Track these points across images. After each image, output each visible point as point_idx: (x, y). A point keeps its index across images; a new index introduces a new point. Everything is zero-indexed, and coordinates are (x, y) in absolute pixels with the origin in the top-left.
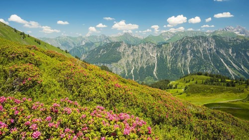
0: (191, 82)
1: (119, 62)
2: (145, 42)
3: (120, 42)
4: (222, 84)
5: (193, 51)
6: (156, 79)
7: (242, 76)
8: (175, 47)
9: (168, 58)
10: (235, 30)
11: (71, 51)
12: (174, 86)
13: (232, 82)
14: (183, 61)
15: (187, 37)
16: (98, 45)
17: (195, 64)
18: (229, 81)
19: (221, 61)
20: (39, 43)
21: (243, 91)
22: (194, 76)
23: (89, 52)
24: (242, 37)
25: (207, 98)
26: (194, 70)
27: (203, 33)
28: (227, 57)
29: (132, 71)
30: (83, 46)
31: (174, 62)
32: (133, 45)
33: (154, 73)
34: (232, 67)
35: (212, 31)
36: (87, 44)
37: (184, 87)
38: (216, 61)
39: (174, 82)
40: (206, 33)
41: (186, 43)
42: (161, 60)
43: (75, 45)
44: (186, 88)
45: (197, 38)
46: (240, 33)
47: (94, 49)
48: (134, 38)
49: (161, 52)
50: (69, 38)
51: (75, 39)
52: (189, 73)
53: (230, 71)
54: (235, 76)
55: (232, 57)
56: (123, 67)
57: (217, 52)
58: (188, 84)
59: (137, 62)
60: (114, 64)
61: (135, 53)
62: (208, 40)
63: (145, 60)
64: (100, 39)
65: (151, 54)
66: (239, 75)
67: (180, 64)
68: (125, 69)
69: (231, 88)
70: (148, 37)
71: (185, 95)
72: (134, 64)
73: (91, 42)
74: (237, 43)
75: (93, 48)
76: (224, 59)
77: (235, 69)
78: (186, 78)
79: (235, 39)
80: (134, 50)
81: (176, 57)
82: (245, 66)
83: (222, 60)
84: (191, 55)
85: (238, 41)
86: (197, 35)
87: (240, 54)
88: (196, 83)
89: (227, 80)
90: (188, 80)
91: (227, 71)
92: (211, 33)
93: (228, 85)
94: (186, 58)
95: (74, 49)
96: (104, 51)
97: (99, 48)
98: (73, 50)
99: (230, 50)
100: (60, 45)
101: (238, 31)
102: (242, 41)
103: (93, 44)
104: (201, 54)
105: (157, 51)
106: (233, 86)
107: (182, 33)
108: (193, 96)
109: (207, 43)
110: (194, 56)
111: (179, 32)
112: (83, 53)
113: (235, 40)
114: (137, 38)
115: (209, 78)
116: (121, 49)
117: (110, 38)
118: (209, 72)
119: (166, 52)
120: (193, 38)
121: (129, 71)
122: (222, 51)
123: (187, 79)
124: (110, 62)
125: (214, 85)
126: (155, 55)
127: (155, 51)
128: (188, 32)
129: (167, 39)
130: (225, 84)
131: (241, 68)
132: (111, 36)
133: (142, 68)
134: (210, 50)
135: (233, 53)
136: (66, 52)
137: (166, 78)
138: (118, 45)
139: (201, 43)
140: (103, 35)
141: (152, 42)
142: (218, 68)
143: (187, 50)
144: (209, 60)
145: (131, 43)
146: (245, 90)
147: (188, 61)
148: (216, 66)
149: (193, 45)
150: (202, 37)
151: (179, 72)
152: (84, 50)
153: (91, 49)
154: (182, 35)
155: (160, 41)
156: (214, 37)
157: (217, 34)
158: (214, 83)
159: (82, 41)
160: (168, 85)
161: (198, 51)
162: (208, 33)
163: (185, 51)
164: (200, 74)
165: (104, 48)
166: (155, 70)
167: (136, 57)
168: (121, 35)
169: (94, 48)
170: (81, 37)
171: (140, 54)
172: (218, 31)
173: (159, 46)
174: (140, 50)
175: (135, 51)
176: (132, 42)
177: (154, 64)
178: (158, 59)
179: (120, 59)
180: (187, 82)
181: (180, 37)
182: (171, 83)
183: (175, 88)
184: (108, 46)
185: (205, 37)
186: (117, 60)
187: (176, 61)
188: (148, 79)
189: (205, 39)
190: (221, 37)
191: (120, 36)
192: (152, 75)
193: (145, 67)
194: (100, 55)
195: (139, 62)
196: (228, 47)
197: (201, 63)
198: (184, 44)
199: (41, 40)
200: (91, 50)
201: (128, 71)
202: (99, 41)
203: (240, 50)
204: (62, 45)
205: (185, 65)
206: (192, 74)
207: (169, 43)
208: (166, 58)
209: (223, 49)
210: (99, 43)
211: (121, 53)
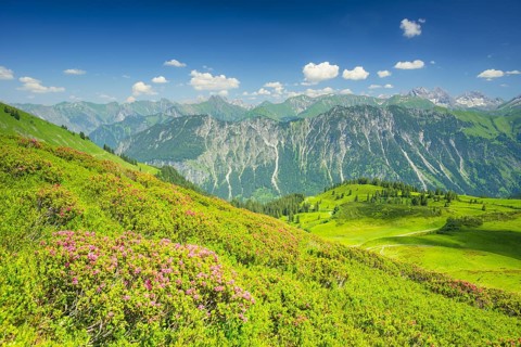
0: (345, 197)
1: (200, 158)
2: (256, 115)
3: (203, 116)
4: (404, 200)
5: (350, 136)
6: (276, 193)
7: (440, 185)
8: (316, 127)
9: (302, 149)
10: (432, 95)
11: (94, 133)
12: (312, 207)
13: (422, 197)
14: (331, 155)
15: (340, 108)
16: (153, 121)
17: (355, 162)
18: (417, 194)
19: (403, 156)
20: (15, 115)
21: (439, 214)
22: (352, 187)
23: (134, 137)
24: (443, 109)
25: (375, 228)
26: (352, 175)
27: (370, 99)
28: (415, 148)
29: (227, 177)
30: (121, 123)
31: (314, 158)
32: (230, 123)
33: (273, 181)
34: (422, 167)
35: (388, 97)
36: (129, 120)
37: (332, 208)
38: (394, 155)
39: (312, 198)
40: (378, 100)
41: (339, 119)
42: (288, 155)
43: (101, 121)
44: (336, 210)
45: (359, 109)
46: (440, 102)
47: (146, 131)
48: (231, 107)
49: (288, 138)
50: (87, 107)
51: (102, 107)
52: (343, 180)
53: (420, 175)
54: (429, 186)
55: (424, 148)
56: (209, 169)
57: (397, 137)
58: (340, 202)
59: (239, 159)
60: (189, 163)
61: (233, 139)
62: (380, 115)
63: (254, 153)
64: (158, 109)
65: (266, 142)
66: (434, 183)
67: (324, 162)
68: (213, 172)
69: (420, 207)
70: (261, 107)
71: (333, 223)
72: (231, 162)
73: (138, 115)
74: (434, 121)
75: (143, 127)
76: (409, 152)
77: (428, 171)
78: (336, 190)
79: (431, 112)
80: (232, 134)
81: (318, 147)
82: (446, 166)
83: (406, 154)
84: (346, 143)
85: (435, 117)
86: (360, 104)
87: (439, 143)
88: (356, 199)
89: (413, 194)
90: (340, 194)
91: (413, 175)
92: (387, 100)
93: (414, 203)
94: (337, 150)
95: (101, 129)
96: (168, 135)
97: (157, 128)
98: (98, 132)
99: (422, 134)
100: (68, 120)
101: (436, 97)
102: (443, 117)
103: (142, 119)
104: (366, 142)
105: (279, 136)
106: (424, 204)
107: (330, 98)
108: (348, 226)
109: (378, 120)
110: (352, 146)
111: (325, 97)
112: (121, 140)
113: (430, 116)
114: (238, 107)
115: (380, 189)
116: (204, 131)
117: (181, 106)
118: (381, 177)
119: (298, 137)
120: (352, 110)
121: (221, 177)
122: (406, 137)
123: (338, 191)
124: (180, 160)
125: (389, 202)
126: (274, 144)
127: (275, 136)
128: (343, 96)
129: (300, 110)
130: (410, 200)
131: (439, 169)
132: (181, 103)
133: (248, 170)
134: (384, 134)
135: (425, 140)
136: (82, 136)
137: (297, 191)
138: (197, 121)
139: (366, 120)
140: (164, 100)
141: (269, 116)
142: (397, 169)
143: (339, 134)
144: (382, 153)
145: (225, 117)
146: (443, 211)
147: (341, 156)
148: (394, 165)
149: (352, 125)
150: (369, 107)
151: (322, 178)
152: (122, 132)
153: (138, 130)
154: (330, 102)
155: (286, 115)
156: (392, 108)
157: (398, 102)
158: (390, 198)
159: (117, 114)
160: (301, 205)
161: (361, 137)
162: (380, 100)
163: (334, 136)
164: (363, 182)
165: (167, 128)
166: (275, 174)
167: (236, 148)
168: (205, 100)
169: (146, 127)
170: (116, 104)
171: (243, 141)
172: (399, 97)
173: (284, 125)
174: (244, 132)
175: (234, 135)
176: (227, 117)
177: (274, 162)
178: (279, 151)
179: (201, 151)
180: (338, 198)
181: (326, 106)
182: (307, 200)
183: (314, 210)
184: (176, 123)
185: (376, 109)
186: (195, 153)
187: (317, 156)
188: (261, 193)
189: (375, 112)
190: (405, 110)
191: (203, 103)
192: (269, 185)
193: (254, 167)
194: (159, 143)
195: (242, 157)
196: (418, 129)
197: (364, 162)
198: (334, 122)
199: (21, 108)
200: (139, 134)
201: (218, 177)
202: (155, 112)
203: (439, 135)
204: (71, 121)
205: (334, 165)
206: (347, 182)
207: (303, 120)
208: (298, 149)
209: (408, 133)
210: (157, 118)
211: (203, 139)
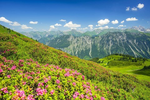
0: (111, 59)
1: (69, 47)
2: (85, 35)
3: (70, 35)
4: (130, 60)
5: (113, 41)
6: (91, 58)
7: (141, 56)
8: (103, 38)
9: (98, 45)
10: (139, 28)
11: (39, 40)
12: (101, 62)
13: (135, 59)
14: (107, 47)
15: (110, 33)
16: (56, 37)
17: (114, 49)
18: (134, 58)
19: (129, 47)
20: (19, 35)
21: (141, 65)
22: (113, 56)
23: (51, 41)
24: (142, 33)
25: (121, 68)
26: (113, 52)
27: (119, 30)
28: (133, 44)
30: (47, 37)
31: (102, 47)
32: (77, 37)
33: (90, 54)
34: (135, 50)
35: (125, 29)
36: (49, 36)
37: (107, 62)
38: (126, 47)
39: (101, 59)
40: (121, 30)
41: (109, 36)
42: (94, 46)
43: (42, 36)
44: (108, 63)
45: (115, 33)
46: (141, 30)
47: (54, 39)
48: (78, 32)
49: (94, 42)
50: (38, 33)
51: (42, 33)
52: (110, 54)
53: (135, 53)
54: (137, 56)
55: (136, 45)
57: (127, 41)
58: (110, 60)
59: (80, 47)
60: (65, 48)
61: (78, 42)
62: (122, 35)
63: (84, 46)
64: (57, 33)
65: (88, 43)
66: (139, 55)
67: (105, 49)
68: (72, 51)
69: (134, 63)
70: (86, 32)
71: (108, 67)
72: (78, 48)
73: (52, 35)
74: (139, 36)
75: (53, 38)
76: (131, 46)
77: (137, 52)
78: (108, 57)
79: (138, 34)
80: (78, 40)
81: (103, 44)
82: (143, 50)
83: (130, 46)
84: (112, 43)
85: (140, 35)
86: (116, 31)
87: (141, 43)
88: (115, 60)
89: (132, 58)
90: (110, 58)
91: (132, 53)
92: (124, 30)
93: (133, 61)
94: (109, 45)
96: (60, 41)
97: (57, 39)
98: (40, 40)
99: (135, 41)
100: (33, 36)
101: (140, 29)
102: (142, 35)
103: (53, 36)
104: (118, 43)
105: (91, 41)
106: (136, 61)
108: (112, 68)
109: (121, 36)
110: (114, 44)
111: (105, 29)
112: (47, 42)
113: (138, 35)
114: (79, 32)
115: (122, 57)
116: (70, 39)
118: (122, 53)
119: (97, 41)
120: (113, 33)
121: (75, 53)
122: (130, 41)
124: (63, 47)
125: (125, 61)
126: (90, 43)
127: (90, 41)
128: (111, 29)
129: (98, 33)
130: (131, 60)
131: (141, 51)
132: (64, 31)
133: (82, 51)
134: (123, 40)
135: (136, 42)
136: (36, 41)
137: (97, 57)
138: (68, 36)
139: (118, 36)
140: (59, 31)
141: (89, 35)
142: (127, 51)
143: (109, 40)
144: (122, 46)
145: (76, 35)
146: (143, 64)
147: (110, 47)
149: (113, 37)
150: (119, 32)
151: (104, 53)
152: (47, 39)
153: (52, 39)
154: (107, 31)
155: (94, 35)
156: (126, 32)
157: (128, 31)
158: (125, 60)
159: (46, 34)
160: (98, 61)
161: (116, 41)
162: (122, 30)
163: (108, 41)
164: (117, 55)
165: (59, 39)
166: (90, 52)
167: (79, 44)
168: (70, 31)
170: (46, 32)
171: (81, 42)
172: (128, 29)
173: (93, 38)
174: (81, 40)
175: (79, 41)
176: (77, 35)
177: (90, 48)
178: (92, 45)
179: (69, 45)
180: (109, 59)
181: (106, 32)
182: (100, 60)
183: (102, 63)
184: (62, 37)
185: (121, 33)
186: (67, 46)
187: (103, 47)
188: (86, 57)
189: (121, 34)
190: (130, 33)
192: (88, 55)
193: (84, 50)
194: (57, 43)
196: (134, 39)
197: (117, 48)
198: (108, 37)
202: (56, 34)
203: (141, 41)
204: (34, 37)
205: (108, 49)
206: (112, 55)
207: (99, 36)
208: (97, 45)
209: (131, 40)
210: (57, 36)
211: (70, 42)
